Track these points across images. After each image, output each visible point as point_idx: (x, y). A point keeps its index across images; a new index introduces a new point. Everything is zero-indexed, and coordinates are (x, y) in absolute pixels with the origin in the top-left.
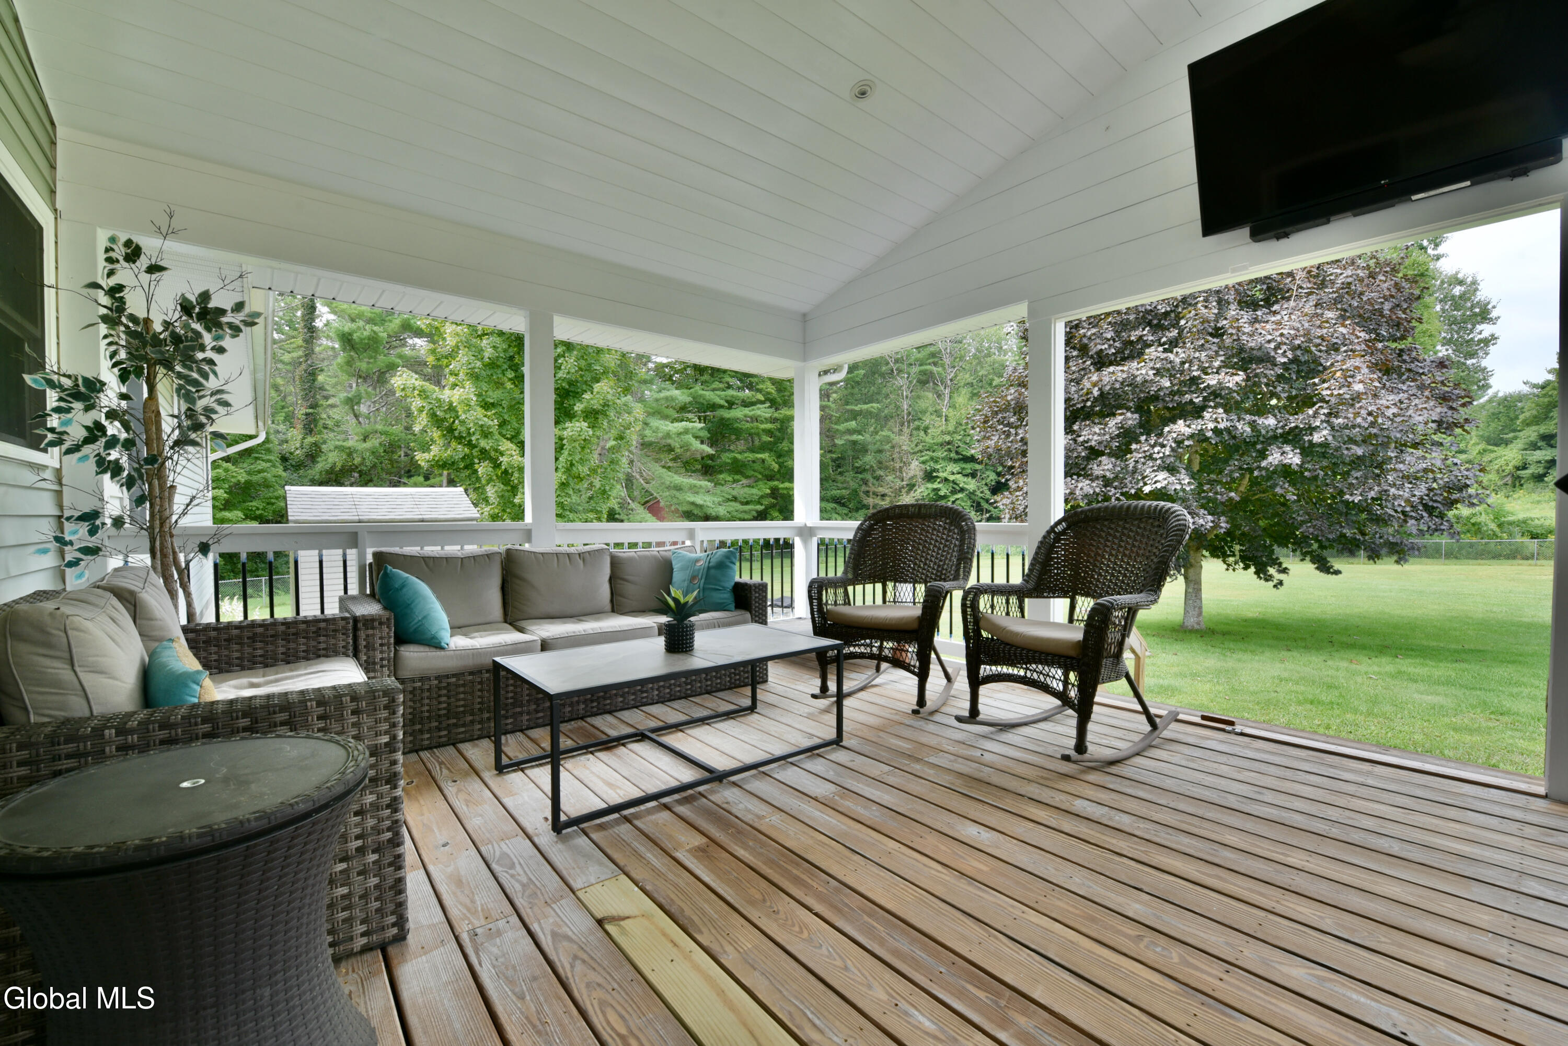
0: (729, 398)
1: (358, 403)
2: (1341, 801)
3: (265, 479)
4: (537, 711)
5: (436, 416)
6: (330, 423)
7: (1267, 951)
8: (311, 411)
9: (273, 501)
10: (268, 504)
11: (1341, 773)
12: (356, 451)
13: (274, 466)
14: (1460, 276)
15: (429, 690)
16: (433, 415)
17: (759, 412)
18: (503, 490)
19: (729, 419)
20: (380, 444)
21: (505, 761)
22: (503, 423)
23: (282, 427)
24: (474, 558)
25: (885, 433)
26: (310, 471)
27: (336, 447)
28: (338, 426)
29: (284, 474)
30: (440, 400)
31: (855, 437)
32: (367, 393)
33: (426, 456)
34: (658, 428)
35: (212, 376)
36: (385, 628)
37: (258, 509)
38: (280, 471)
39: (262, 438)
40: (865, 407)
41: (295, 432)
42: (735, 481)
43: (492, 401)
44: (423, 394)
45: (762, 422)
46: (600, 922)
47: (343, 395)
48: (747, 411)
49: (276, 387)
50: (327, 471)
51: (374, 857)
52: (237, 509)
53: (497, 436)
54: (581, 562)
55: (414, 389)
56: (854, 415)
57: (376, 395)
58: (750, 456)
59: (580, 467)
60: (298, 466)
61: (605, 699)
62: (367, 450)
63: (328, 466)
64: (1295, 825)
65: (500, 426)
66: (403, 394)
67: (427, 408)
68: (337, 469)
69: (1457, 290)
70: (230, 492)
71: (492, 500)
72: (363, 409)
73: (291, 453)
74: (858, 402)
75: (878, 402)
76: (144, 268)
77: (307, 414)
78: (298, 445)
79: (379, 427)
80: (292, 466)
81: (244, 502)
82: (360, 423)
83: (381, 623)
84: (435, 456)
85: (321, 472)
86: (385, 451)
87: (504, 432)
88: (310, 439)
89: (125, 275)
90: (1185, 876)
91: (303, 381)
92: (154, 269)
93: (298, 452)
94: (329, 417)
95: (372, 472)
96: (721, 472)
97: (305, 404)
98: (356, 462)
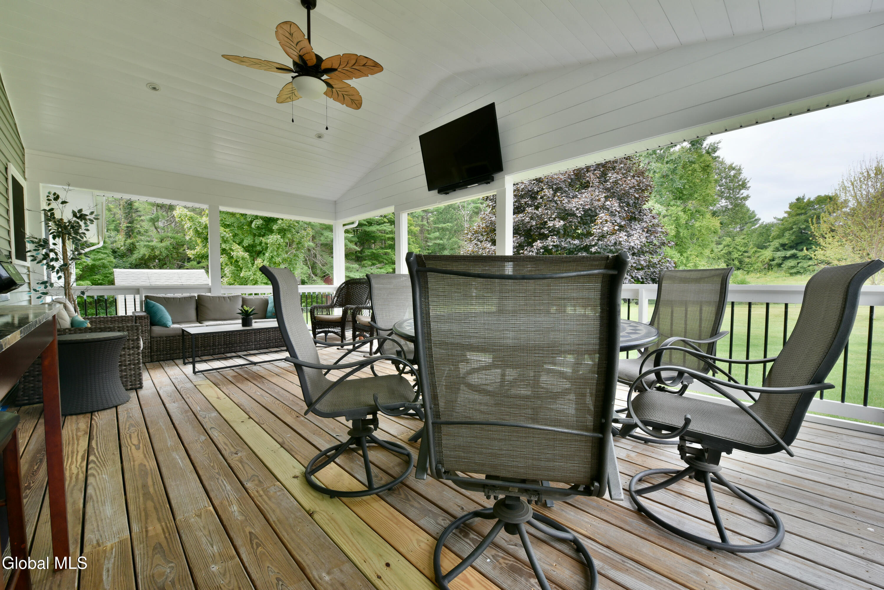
0: (368, 220)
1: (158, 221)
3: (104, 264)
4: (204, 350)
5: (198, 231)
6: (142, 230)
8: (129, 225)
9: (108, 275)
10: (105, 277)
12: (156, 248)
13: (108, 256)
14: (733, 166)
15: (163, 341)
16: (197, 231)
17: (385, 228)
18: (234, 270)
19: (369, 232)
20: (171, 244)
21: (196, 370)
22: (235, 235)
23: (113, 234)
24: (185, 298)
25: (454, 239)
26: (129, 259)
27: (145, 246)
28: (147, 232)
29: (114, 261)
30: (200, 222)
31: (438, 241)
32: (162, 215)
33: (193, 252)
34: (328, 236)
35: (84, 238)
36: (146, 320)
37: (99, 280)
38: (112, 259)
39: (101, 244)
40: (444, 225)
41: (120, 237)
42: (373, 264)
43: (228, 223)
44: (191, 219)
45: (387, 233)
46: (195, 386)
47: (148, 217)
48: (378, 227)
49: (109, 210)
50: (139, 259)
51: (133, 366)
52: (87, 280)
53: (231, 242)
54: (229, 300)
55: (186, 216)
56: (438, 229)
57: (168, 217)
58: (381, 251)
59: (276, 258)
60: (122, 256)
61: (232, 347)
62: (163, 247)
63: (140, 256)
65: (233, 236)
66: (180, 219)
67: (193, 227)
68: (146, 258)
69: (732, 173)
70: (83, 270)
71: (228, 275)
72: (160, 224)
73: (118, 249)
74: (440, 222)
75: (450, 222)
76: (60, 202)
77: (127, 227)
78: (122, 244)
79: (170, 235)
80: (119, 256)
81: (91, 276)
82: (158, 232)
83: (145, 318)
84: (197, 252)
85: (136, 259)
86: (173, 248)
87: (235, 240)
88: (129, 241)
89: (54, 205)
91: (125, 208)
92: (64, 202)
93: (122, 248)
94: (141, 226)
95: (166, 259)
96: (365, 260)
97: (126, 221)
98: (156, 254)
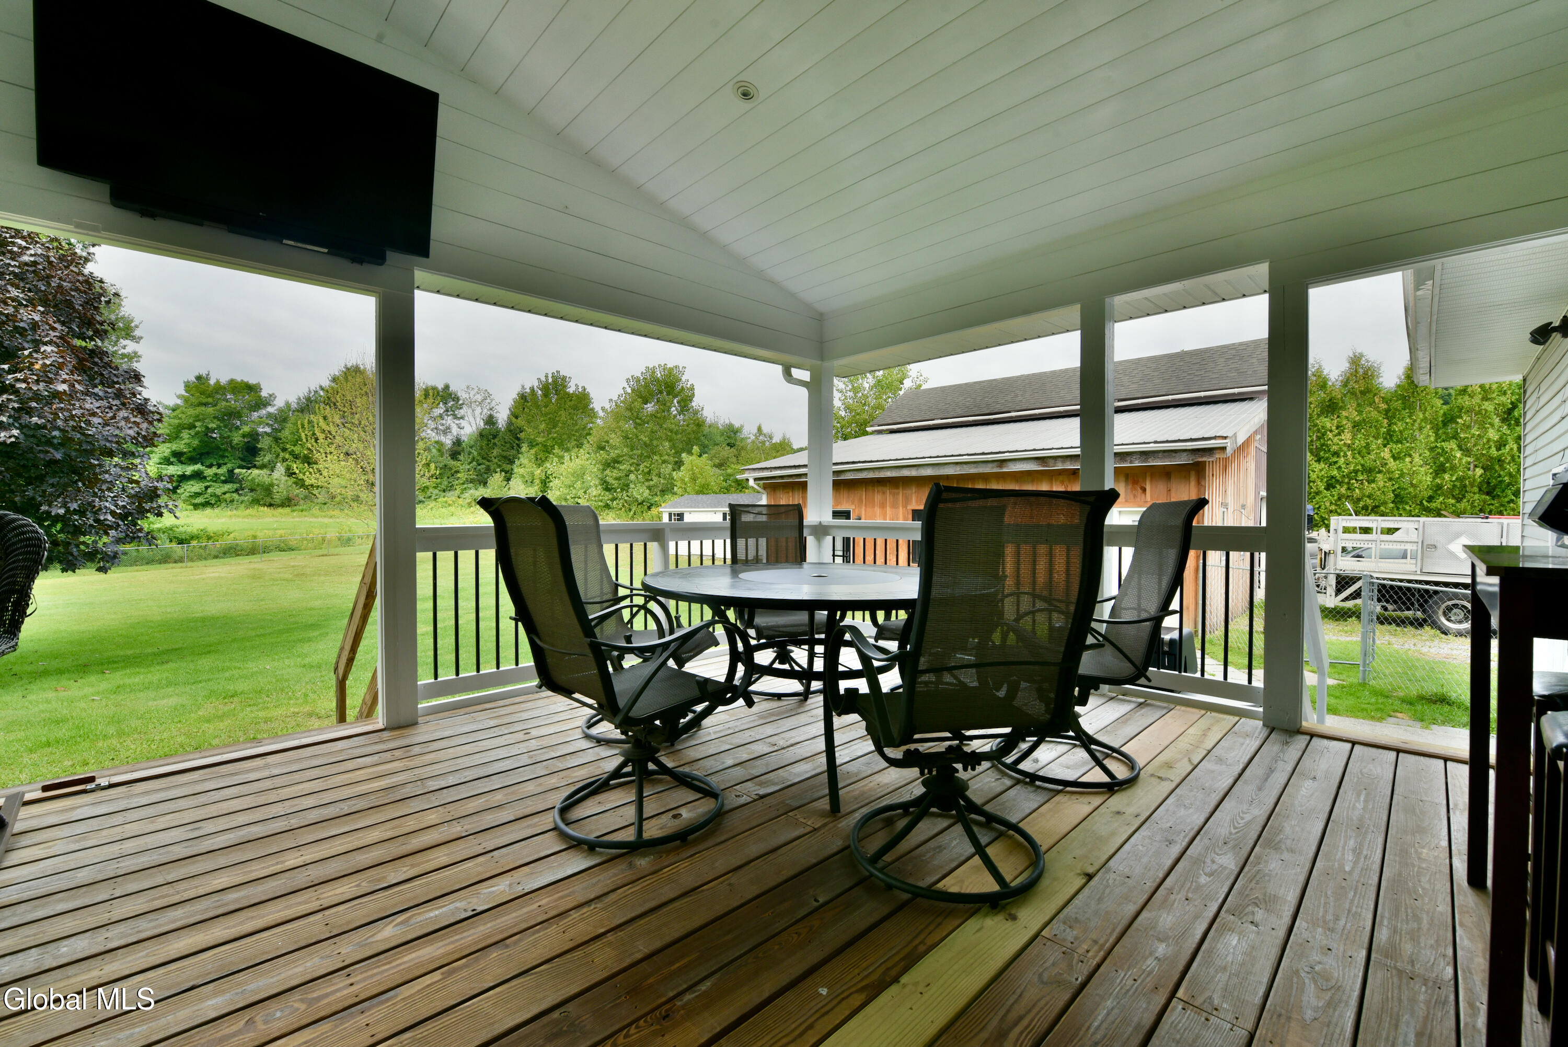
2: (273, 796)
7: (356, 937)
11: (246, 776)
64: (260, 836)
90: (221, 941)
